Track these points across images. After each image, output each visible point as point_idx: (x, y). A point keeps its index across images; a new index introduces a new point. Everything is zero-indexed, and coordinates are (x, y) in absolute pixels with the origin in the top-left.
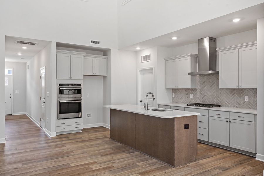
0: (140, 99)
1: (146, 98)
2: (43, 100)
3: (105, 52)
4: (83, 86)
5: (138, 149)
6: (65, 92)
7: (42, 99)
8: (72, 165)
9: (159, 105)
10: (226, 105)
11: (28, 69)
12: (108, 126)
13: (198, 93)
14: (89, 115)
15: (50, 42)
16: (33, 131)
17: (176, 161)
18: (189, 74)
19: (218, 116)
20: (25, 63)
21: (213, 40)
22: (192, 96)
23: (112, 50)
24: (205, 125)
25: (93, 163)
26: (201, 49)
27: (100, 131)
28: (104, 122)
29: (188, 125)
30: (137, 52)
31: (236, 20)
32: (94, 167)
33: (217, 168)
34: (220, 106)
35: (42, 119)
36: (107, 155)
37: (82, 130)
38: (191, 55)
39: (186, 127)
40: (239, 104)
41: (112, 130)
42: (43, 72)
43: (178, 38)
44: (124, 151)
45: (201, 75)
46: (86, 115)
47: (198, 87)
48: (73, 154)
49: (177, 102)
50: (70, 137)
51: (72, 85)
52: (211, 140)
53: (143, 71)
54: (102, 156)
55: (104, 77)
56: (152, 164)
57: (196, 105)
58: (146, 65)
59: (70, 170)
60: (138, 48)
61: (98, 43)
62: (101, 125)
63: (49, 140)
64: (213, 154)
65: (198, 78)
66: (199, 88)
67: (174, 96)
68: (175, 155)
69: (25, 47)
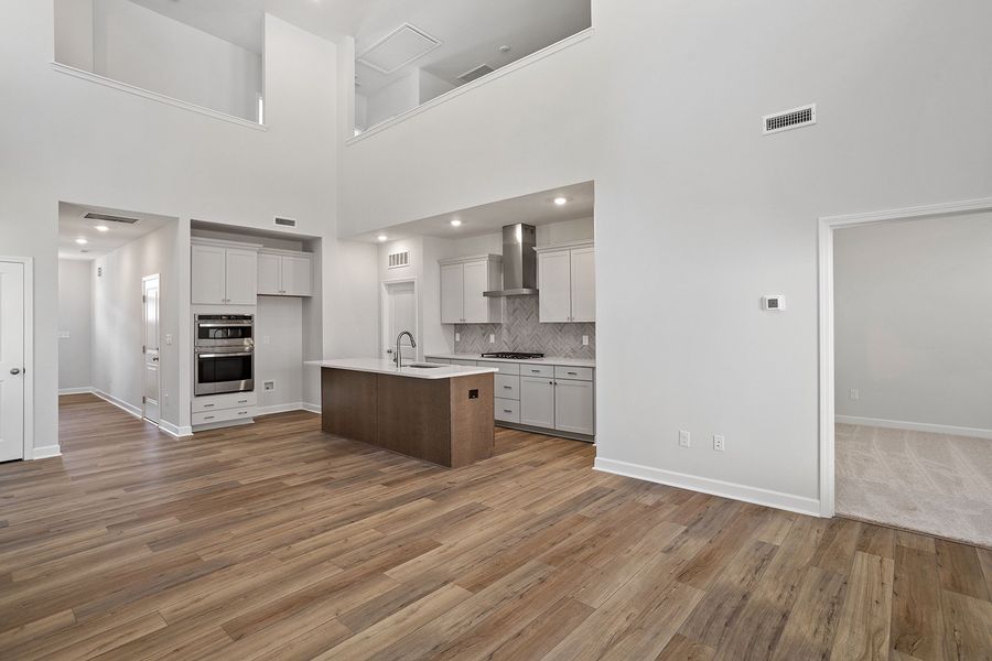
0: (387, 348)
1: (398, 344)
2: (152, 352)
3: (308, 245)
4: (255, 319)
5: (383, 446)
6: (211, 333)
7: (148, 351)
8: (242, 482)
9: (427, 358)
10: (553, 355)
11: (98, 278)
12: (316, 408)
13: (505, 331)
14: (269, 386)
15: (176, 220)
16: (126, 427)
17: (453, 458)
18: (485, 294)
19: (537, 374)
20: (90, 263)
21: (529, 230)
22: (492, 337)
23: (323, 240)
24: (513, 394)
25: (289, 476)
26: (508, 246)
27: (298, 419)
28: (306, 398)
29: (477, 391)
30: (379, 246)
31: (560, 201)
32: (291, 482)
33: (526, 464)
34: (542, 356)
35: (148, 400)
36: (319, 460)
37: (255, 419)
38: (490, 255)
39: (474, 394)
40: (574, 351)
41: (327, 414)
42: (152, 285)
43: (463, 222)
44: (352, 453)
45: (509, 297)
46: (263, 387)
47: (503, 320)
48: (241, 464)
49: (464, 352)
50: (227, 435)
51: (229, 317)
52: (526, 421)
53: (394, 287)
54: (308, 463)
55: (305, 299)
56: (410, 469)
57: (498, 355)
58: (400, 273)
59: (239, 490)
60: (382, 238)
61: (291, 223)
62: (299, 406)
63: (176, 442)
64: (525, 443)
65: (503, 301)
66: (506, 321)
67: (458, 339)
68: (453, 447)
69: (103, 228)
